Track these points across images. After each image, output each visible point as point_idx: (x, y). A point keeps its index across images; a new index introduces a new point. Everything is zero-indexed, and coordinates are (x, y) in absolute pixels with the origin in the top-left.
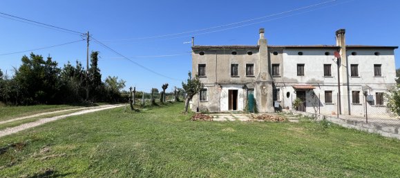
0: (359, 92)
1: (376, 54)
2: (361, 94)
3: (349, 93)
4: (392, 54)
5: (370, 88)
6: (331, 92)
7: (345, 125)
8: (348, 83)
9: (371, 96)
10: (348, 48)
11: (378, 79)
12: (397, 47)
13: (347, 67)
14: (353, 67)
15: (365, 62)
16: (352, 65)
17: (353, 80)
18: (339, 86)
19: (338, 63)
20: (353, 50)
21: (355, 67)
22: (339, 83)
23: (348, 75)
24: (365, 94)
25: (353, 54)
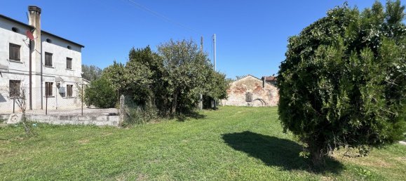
0: (52, 83)
1: (69, 48)
2: (54, 86)
3: (42, 84)
4: (80, 51)
5: (62, 80)
6: (19, 82)
7: (57, 122)
8: (42, 73)
9: (63, 88)
10: (43, 33)
11: (69, 72)
12: (83, 47)
13: (41, 54)
14: (47, 56)
15: (60, 53)
16: (46, 53)
17: (47, 70)
18: (30, 75)
19: (31, 46)
20: (48, 37)
21: (49, 55)
22: (30, 71)
23: (42, 63)
24: (58, 86)
25: (48, 41)
